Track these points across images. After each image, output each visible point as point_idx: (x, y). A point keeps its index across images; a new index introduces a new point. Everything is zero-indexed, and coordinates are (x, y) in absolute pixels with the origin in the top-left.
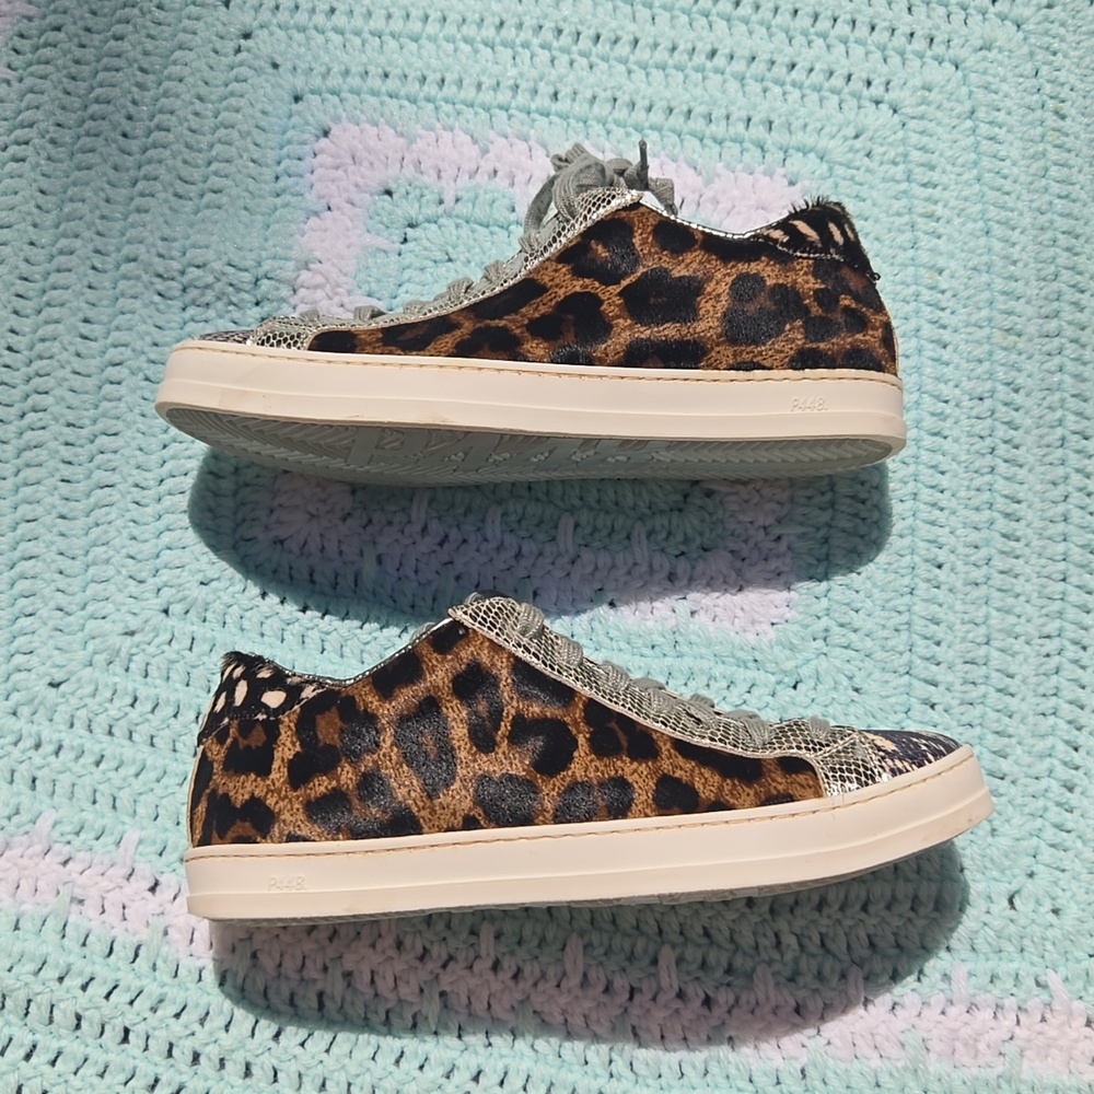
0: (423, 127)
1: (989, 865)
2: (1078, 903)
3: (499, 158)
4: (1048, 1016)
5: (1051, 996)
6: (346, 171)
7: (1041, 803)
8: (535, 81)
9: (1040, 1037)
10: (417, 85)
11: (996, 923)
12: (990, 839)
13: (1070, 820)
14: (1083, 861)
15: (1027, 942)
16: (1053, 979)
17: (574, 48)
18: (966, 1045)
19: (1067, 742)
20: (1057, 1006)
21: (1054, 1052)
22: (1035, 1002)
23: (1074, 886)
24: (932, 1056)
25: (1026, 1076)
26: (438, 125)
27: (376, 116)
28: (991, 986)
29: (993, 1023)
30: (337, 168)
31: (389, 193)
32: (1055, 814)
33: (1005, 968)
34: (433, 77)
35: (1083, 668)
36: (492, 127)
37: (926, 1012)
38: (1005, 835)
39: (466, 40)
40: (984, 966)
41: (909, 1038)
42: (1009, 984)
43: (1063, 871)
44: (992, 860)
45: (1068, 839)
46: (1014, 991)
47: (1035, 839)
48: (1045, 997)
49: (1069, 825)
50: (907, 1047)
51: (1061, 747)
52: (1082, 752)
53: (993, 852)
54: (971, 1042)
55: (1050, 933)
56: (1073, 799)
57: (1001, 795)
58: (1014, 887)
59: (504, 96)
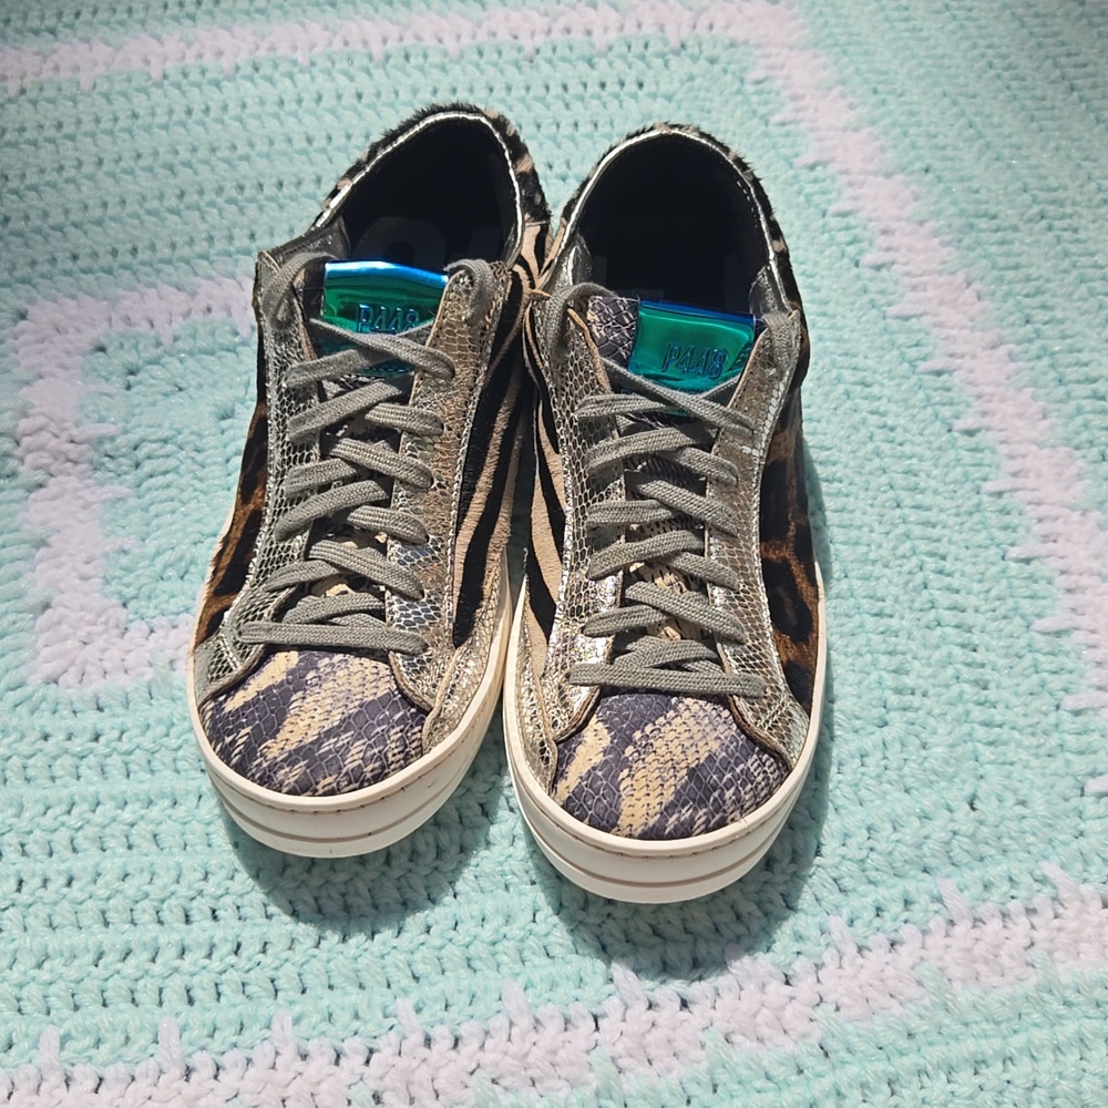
0: (125, 289)
1: (933, 778)
2: (1040, 790)
3: (210, 296)
4: (1061, 910)
5: (1055, 887)
6: (52, 342)
7: (960, 708)
8: (228, 229)
9: (1063, 934)
10: (110, 258)
11: (964, 828)
12: (923, 753)
13: (997, 715)
14: (1027, 748)
15: (1006, 841)
16: (1050, 869)
17: (261, 197)
18: (986, 962)
19: (963, 646)
20: (1064, 894)
21: (1083, 946)
22: (1041, 900)
23: (1028, 773)
24: (957, 985)
25: (1065, 979)
26: (139, 286)
27: (73, 291)
28: (986, 895)
29: (1005, 933)
30: (42, 341)
31: (102, 349)
32: (978, 713)
33: (995, 871)
34: (124, 248)
35: (949, 575)
36: (197, 275)
37: (930, 941)
38: (937, 745)
39: (149, 212)
40: (972, 876)
41: (924, 971)
42: (1006, 886)
43: (1012, 764)
44: (936, 773)
45: (1005, 733)
46: (1013, 892)
47: (970, 744)
48: (1048, 890)
49: (998, 719)
50: (924, 981)
51: (958, 651)
52: (981, 649)
53: (932, 763)
54: (991, 957)
55: (1026, 825)
56: (992, 694)
57: (917, 709)
58: (968, 790)
59: (201, 247)
